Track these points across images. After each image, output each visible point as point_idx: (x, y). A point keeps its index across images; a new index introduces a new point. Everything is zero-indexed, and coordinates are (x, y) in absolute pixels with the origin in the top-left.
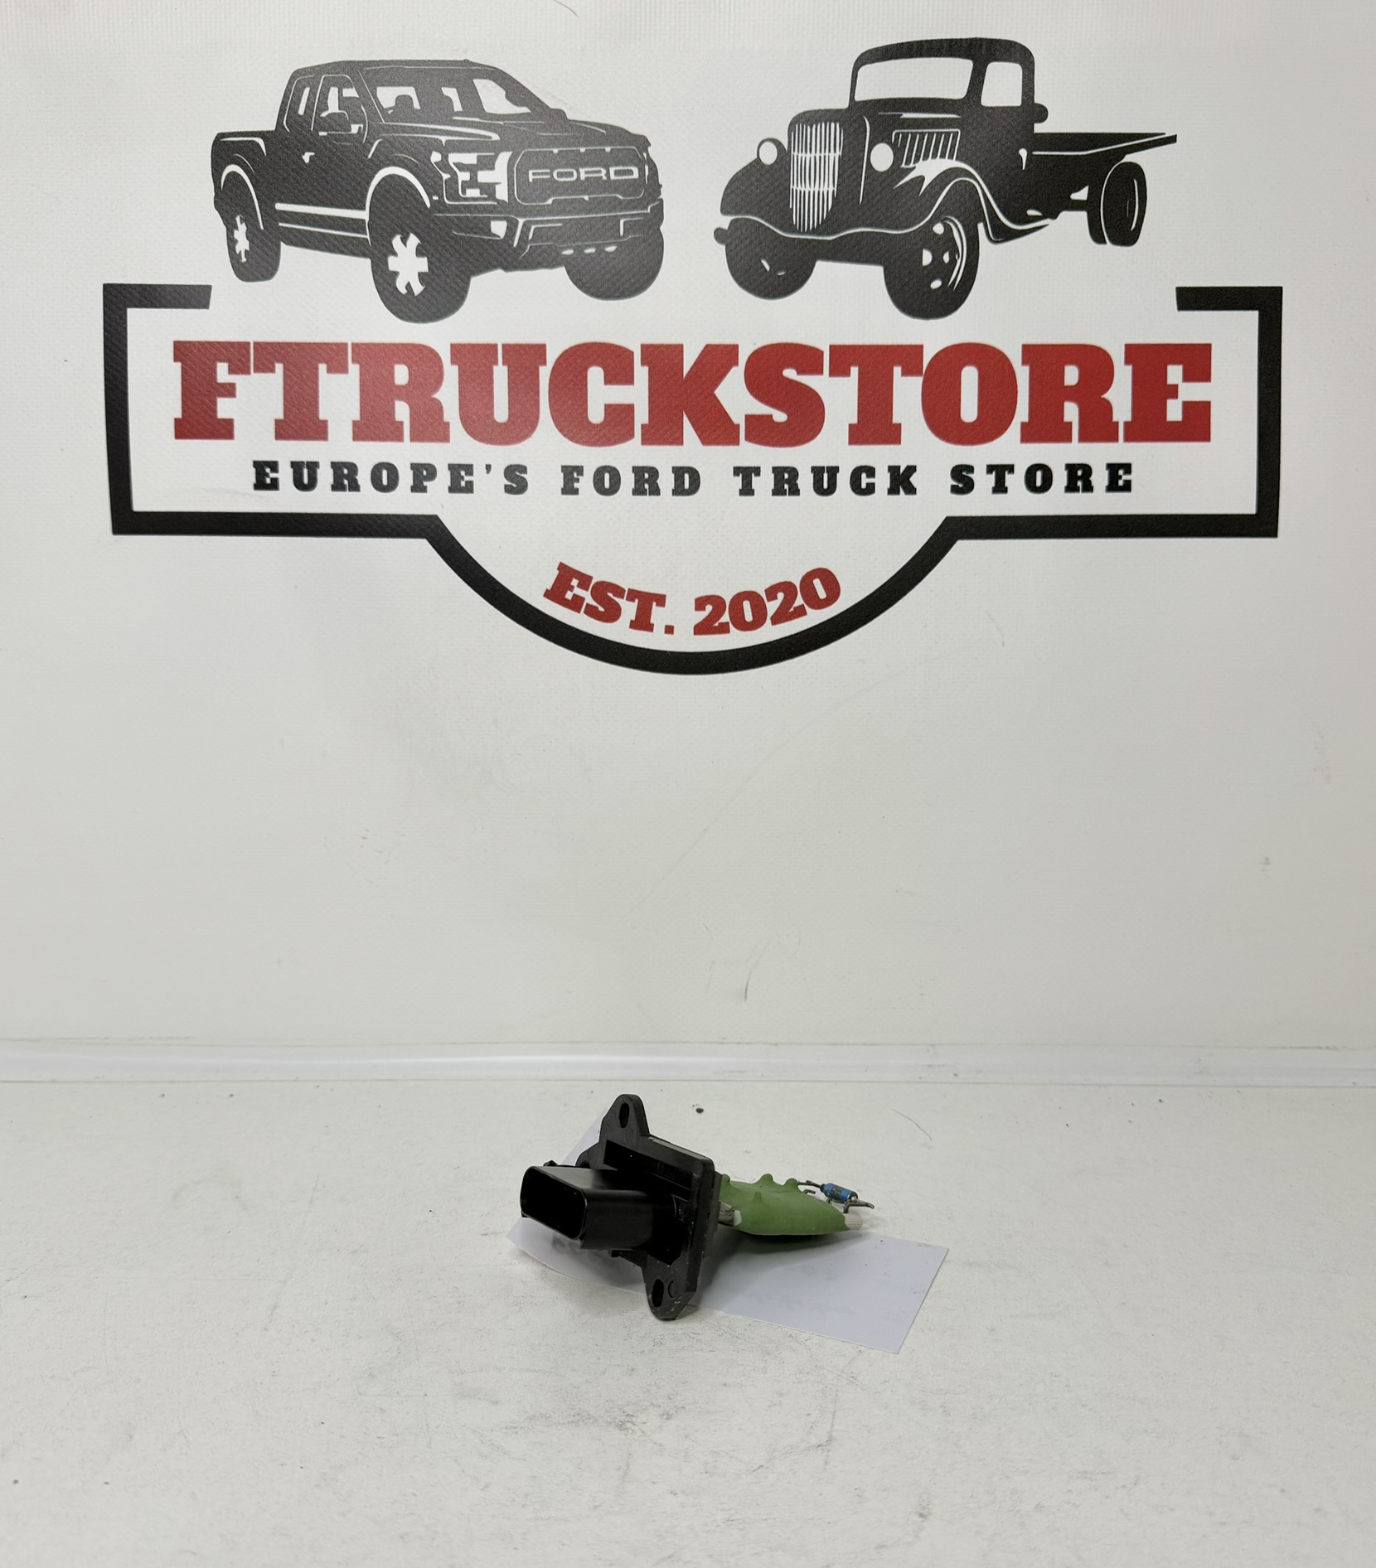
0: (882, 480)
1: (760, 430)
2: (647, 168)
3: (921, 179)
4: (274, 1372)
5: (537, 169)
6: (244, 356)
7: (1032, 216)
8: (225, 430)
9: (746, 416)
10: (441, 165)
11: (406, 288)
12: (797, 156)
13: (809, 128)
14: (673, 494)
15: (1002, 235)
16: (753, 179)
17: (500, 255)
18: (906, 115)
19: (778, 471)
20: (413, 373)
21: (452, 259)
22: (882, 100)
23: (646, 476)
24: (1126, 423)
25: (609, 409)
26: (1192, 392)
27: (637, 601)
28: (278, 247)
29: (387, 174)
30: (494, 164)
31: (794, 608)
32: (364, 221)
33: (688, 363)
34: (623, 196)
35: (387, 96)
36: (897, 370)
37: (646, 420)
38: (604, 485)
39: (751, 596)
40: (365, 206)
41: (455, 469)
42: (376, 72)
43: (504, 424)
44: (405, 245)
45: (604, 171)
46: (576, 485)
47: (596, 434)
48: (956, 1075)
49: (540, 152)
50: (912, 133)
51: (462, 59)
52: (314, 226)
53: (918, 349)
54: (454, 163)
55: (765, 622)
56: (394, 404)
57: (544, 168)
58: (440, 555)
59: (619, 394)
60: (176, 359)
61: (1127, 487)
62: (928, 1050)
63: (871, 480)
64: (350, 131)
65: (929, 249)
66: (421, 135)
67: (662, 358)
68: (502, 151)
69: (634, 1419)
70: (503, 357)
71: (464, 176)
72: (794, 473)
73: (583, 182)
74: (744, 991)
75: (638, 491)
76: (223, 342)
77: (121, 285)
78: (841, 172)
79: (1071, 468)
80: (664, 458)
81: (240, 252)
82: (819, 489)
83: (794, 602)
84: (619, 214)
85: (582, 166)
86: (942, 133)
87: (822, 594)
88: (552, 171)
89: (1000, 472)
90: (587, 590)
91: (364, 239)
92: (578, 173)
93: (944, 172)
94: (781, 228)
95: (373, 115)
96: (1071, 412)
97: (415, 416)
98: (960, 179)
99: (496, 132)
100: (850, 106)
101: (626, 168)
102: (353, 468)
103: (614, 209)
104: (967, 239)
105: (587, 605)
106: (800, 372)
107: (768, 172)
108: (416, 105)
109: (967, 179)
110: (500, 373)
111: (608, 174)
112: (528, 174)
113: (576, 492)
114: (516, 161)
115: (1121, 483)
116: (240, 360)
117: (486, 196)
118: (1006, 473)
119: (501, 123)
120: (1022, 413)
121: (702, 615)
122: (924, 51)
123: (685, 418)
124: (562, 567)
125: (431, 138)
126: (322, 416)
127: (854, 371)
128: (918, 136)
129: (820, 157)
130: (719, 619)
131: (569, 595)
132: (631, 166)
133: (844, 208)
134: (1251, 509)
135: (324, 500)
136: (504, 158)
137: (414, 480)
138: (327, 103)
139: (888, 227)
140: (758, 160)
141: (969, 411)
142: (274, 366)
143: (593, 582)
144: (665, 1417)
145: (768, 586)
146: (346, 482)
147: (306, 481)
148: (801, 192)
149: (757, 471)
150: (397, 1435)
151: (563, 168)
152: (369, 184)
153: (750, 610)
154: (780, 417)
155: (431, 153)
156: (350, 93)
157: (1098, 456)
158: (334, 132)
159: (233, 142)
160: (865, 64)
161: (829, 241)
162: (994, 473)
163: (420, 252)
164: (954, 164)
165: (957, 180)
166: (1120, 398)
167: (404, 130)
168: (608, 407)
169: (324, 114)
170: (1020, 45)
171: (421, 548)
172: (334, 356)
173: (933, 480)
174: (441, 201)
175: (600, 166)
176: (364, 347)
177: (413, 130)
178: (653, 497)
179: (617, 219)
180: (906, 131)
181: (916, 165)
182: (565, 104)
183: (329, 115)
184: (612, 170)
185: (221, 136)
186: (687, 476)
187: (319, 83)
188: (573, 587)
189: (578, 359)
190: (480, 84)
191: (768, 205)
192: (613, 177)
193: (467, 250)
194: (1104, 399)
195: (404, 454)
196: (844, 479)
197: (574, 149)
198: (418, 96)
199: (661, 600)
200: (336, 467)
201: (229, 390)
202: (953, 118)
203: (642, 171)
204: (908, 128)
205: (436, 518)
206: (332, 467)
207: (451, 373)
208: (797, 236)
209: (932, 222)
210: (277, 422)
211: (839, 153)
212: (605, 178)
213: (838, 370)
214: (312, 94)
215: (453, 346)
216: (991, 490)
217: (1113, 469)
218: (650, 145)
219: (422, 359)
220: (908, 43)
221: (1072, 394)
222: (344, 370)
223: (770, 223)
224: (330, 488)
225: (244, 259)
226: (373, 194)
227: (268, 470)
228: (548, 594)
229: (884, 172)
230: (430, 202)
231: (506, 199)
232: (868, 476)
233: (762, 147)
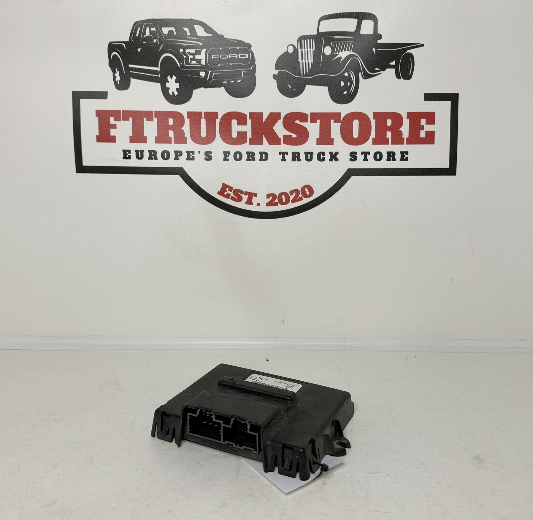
0: (327, 157)
1: (288, 140)
2: (251, 54)
3: (341, 58)
5: (215, 54)
6: (119, 115)
7: (377, 70)
8: (113, 139)
9: (283, 136)
10: (183, 53)
11: (172, 93)
12: (300, 50)
13: (304, 41)
14: (260, 161)
15: (367, 76)
16: (286, 58)
17: (203, 83)
18: (336, 37)
19: (294, 153)
20: (175, 121)
21: (187, 84)
22: (328, 32)
23: (251, 155)
24: (407, 138)
25: (239, 133)
26: (429, 128)
27: (248, 195)
28: (130, 79)
29: (166, 56)
30: (200, 53)
31: (299, 198)
32: (158, 71)
33: (264, 119)
34: (243, 64)
35: (165, 30)
36: (332, 121)
37: (251, 137)
38: (237, 158)
39: (285, 194)
40: (158, 66)
41: (188, 153)
42: (162, 23)
43: (205, 138)
44: (172, 79)
45: (237, 55)
46: (228, 158)
47: (234, 141)
48: (352, 348)
49: (216, 49)
50: (338, 43)
51: (190, 18)
52: (141, 72)
53: (339, 114)
54: (187, 52)
55: (289, 202)
56: (168, 131)
57: (217, 54)
58: (184, 180)
59: (242, 128)
60: (97, 116)
61: (407, 159)
62: (343, 340)
63: (324, 157)
64: (153, 42)
65: (343, 81)
66: (176, 43)
67: (256, 117)
68: (203, 49)
70: (204, 116)
71: (191, 57)
72: (299, 154)
73: (230, 59)
74: (283, 321)
75: (248, 159)
76: (112, 110)
77: (78, 91)
78: (314, 55)
79: (389, 153)
80: (256, 149)
81: (117, 81)
82: (307, 159)
83: (299, 196)
84: (241, 70)
85: (230, 54)
86: (347, 43)
87: (308, 193)
88: (220, 55)
89: (366, 154)
90: (231, 192)
91: (158, 77)
92: (228, 56)
93: (348, 56)
94: (295, 74)
95: (161, 36)
96: (389, 135)
97: (175, 135)
98: (353, 58)
99: (201, 42)
100: (317, 34)
101: (244, 54)
102: (155, 152)
103: (240, 68)
104: (355, 78)
106: (300, 122)
107: (290, 55)
108: (175, 34)
109: (356, 58)
110: (203, 122)
111: (238, 56)
112: (212, 57)
113: (228, 160)
114: (208, 52)
115: (405, 158)
116: (117, 116)
117: (198, 63)
118: (368, 154)
119: (203, 39)
120: (373, 135)
121: (269, 200)
122: (341, 16)
123: (263, 136)
124: (223, 184)
125: (180, 44)
126: (145, 135)
127: (318, 121)
128: (340, 44)
129: (308, 51)
130: (274, 201)
131: (226, 193)
132: (245, 53)
133: (315, 68)
134: (447, 166)
135: (146, 162)
136: (204, 51)
137: (175, 156)
138: (145, 32)
139: (329, 74)
140: (287, 52)
141: (356, 134)
142: (129, 118)
143: (234, 189)
145: (290, 191)
146: (153, 157)
147: (140, 156)
148: (301, 62)
149: (287, 153)
151: (224, 54)
152: (159, 59)
153: (284, 198)
154: (294, 136)
155: (180, 49)
156: (153, 29)
157: (398, 149)
158: (148, 42)
159: (115, 45)
160: (322, 20)
161: (311, 78)
162: (364, 155)
163: (177, 81)
164: (351, 53)
166: (405, 130)
167: (171, 41)
170: (373, 14)
171: (178, 177)
172: (149, 115)
173: (344, 156)
174: (183, 65)
175: (235, 54)
176: (159, 112)
177: (174, 41)
178: (253, 162)
179: (241, 71)
181: (339, 53)
182: (224, 33)
183: (146, 36)
184: (239, 55)
185: (111, 43)
186: (264, 155)
187: (143, 26)
188: (227, 191)
189: (229, 117)
190: (196, 26)
191: (290, 67)
192: (239, 57)
193: (192, 81)
194: (400, 130)
195: (172, 148)
196: (315, 156)
197: (227, 48)
198: (176, 31)
199: (255, 195)
200: (150, 152)
201: (114, 126)
202: (351, 38)
203: (249, 55)
204: (336, 41)
205: (182, 168)
206: (148, 152)
207: (187, 121)
208: (300, 77)
209: (344, 72)
210: (130, 137)
211: (314, 49)
212: (237, 58)
213: (313, 121)
214: (141, 29)
215: (188, 112)
216: (363, 160)
217: (402, 153)
218: (252, 46)
219: (178, 116)
220: (336, 14)
221: (389, 129)
222: (152, 120)
223: (291, 73)
224: (148, 159)
225: (119, 83)
226: (161, 62)
227: (127, 153)
228: (219, 193)
229: (329, 55)
230: (180, 65)
231: (205, 65)
232: (323, 155)
233: (288, 47)
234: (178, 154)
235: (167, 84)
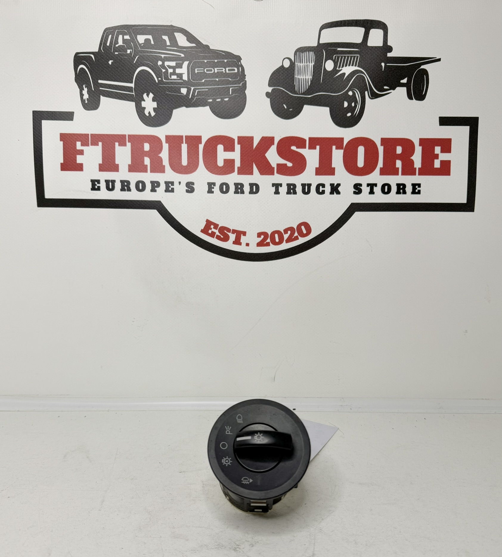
0: (328, 189)
1: (282, 170)
2: (240, 68)
3: (344, 74)
4: (103, 528)
5: (198, 68)
6: (87, 139)
7: (386, 89)
8: (79, 168)
9: (277, 164)
10: (162, 66)
11: (149, 114)
12: (297, 64)
13: (302, 54)
14: (249, 194)
15: (374, 96)
16: (281, 73)
17: (184, 101)
18: (339, 49)
19: (289, 185)
20: (151, 146)
21: (166, 103)
22: (330, 43)
23: (239, 186)
24: (419, 168)
25: (226, 161)
26: (444, 157)
27: (235, 234)
28: (100, 97)
29: (141, 69)
30: (182, 66)
31: (294, 237)
32: (132, 87)
33: (256, 143)
34: (231, 79)
35: (141, 39)
36: (334, 147)
37: (239, 165)
38: (223, 190)
39: (278, 232)
40: (133, 82)
41: (167, 183)
42: (137, 29)
43: (186, 166)
44: (148, 97)
45: (224, 69)
46: (213, 190)
47: (220, 171)
48: (351, 409)
49: (199, 61)
50: (341, 56)
51: (170, 25)
52: (113, 89)
53: (342, 139)
54: (167, 66)
55: (283, 242)
56: (144, 158)
57: (201, 68)
58: (162, 216)
59: (229, 155)
60: (61, 140)
61: (419, 192)
62: (341, 400)
63: (323, 189)
64: (127, 52)
65: (347, 101)
66: (154, 54)
67: (245, 141)
68: (185, 61)
69: (240, 547)
70: (185, 140)
71: (170, 71)
72: (295, 186)
73: (216, 73)
74: (274, 378)
75: (236, 192)
76: (78, 134)
77: (39, 111)
78: (314, 71)
79: (398, 185)
80: (246, 180)
81: (85, 99)
82: (304, 192)
83: (294, 235)
84: (229, 86)
85: (216, 68)
86: (352, 56)
87: (305, 232)
88: (204, 69)
89: (372, 186)
90: (217, 230)
91: (132, 94)
92: (214, 70)
93: (353, 71)
94: (291, 92)
95: (135, 46)
96: (399, 164)
97: (152, 163)
98: (359, 74)
99: (183, 53)
100: (318, 45)
101: (232, 68)
102: (128, 183)
103: (228, 84)
104: (361, 97)
105: (217, 235)
106: (297, 148)
107: (286, 70)
108: (152, 43)
109: (362, 74)
110: (184, 147)
111: (225, 70)
112: (195, 70)
113: (213, 192)
114: (190, 65)
115: (417, 191)
116: (85, 141)
117: (179, 78)
118: (374, 186)
119: (185, 50)
120: (380, 164)
121: (260, 239)
122: (346, 24)
123: (254, 165)
124: (208, 221)
125: (158, 56)
126: (117, 163)
127: (318, 147)
128: (343, 57)
129: (306, 65)
130: (266, 241)
131: (210, 232)
132: (234, 67)
133: (315, 85)
134: (465, 201)
135: (117, 195)
136: (186, 64)
137: (152, 187)
138: (118, 41)
139: (331, 93)
140: (282, 66)
141: (361, 163)
142: (98, 143)
143: (219, 226)
144: (251, 546)
145: (284, 228)
146: (126, 188)
147: (111, 187)
148: (298, 78)
149: (281, 185)
150: (151, 553)
151: (209, 68)
152: (134, 73)
153: (278, 238)
154: (290, 164)
155: (158, 61)
156: (127, 37)
157: (408, 180)
158: (121, 53)
159: (82, 56)
160: (324, 29)
161: (309, 98)
162: (369, 187)
163: (154, 100)
164: (357, 68)
165: (358, 74)
166: (417, 159)
167: (148, 52)
168: (225, 160)
169: (117, 46)
170: (383, 22)
171: (154, 213)
172: (121, 139)
173: (346, 189)
174: (162, 80)
175: (222, 67)
176: (133, 136)
177: (151, 52)
178: (242, 195)
179: (229, 88)
180: (338, 55)
181: (342, 69)
182: (209, 43)
183: (119, 46)
184: (227, 69)
185: (77, 53)
186: (254, 187)
187: (115, 33)
188: (212, 228)
189: (214, 141)
190: (176, 34)
191: (286, 83)
192: (227, 72)
193: (172, 99)
194: (411, 159)
195: (148, 177)
196: (313, 188)
197: (213, 60)
198: (153, 39)
199: (244, 233)
200: (122, 182)
201: (81, 152)
202: (357, 51)
203: (238, 69)
204: (339, 54)
205: (160, 202)
206: (121, 182)
207: (166, 147)
208: (297, 96)
209: (348, 91)
210: (100, 165)
211: (313, 63)
212: (224, 72)
213: (312, 147)
214: (112, 38)
215: (166, 136)
216: (368, 193)
217: (414, 185)
218: (241, 59)
219: (155, 141)
220: (340, 21)
221: (399, 157)
222: (125, 145)
223: (287, 90)
224: (120, 190)
225: (86, 102)
226: (136, 77)
227: (96, 183)
228: (202, 231)
229: (330, 71)
230: (158, 80)
231: (187, 80)
232: (322, 187)
233: (284, 61)
234: (155, 185)
235: (143, 103)
